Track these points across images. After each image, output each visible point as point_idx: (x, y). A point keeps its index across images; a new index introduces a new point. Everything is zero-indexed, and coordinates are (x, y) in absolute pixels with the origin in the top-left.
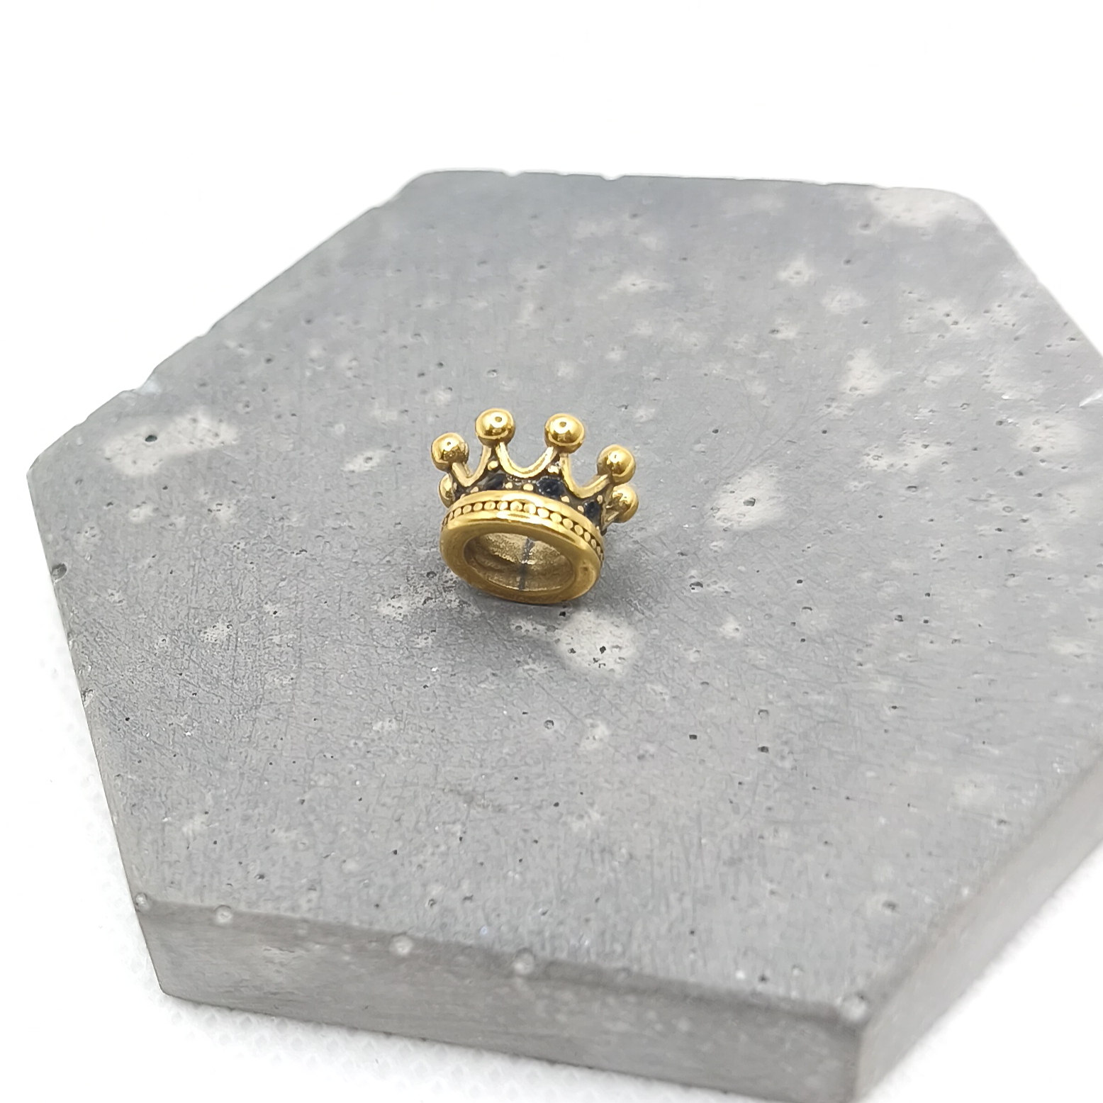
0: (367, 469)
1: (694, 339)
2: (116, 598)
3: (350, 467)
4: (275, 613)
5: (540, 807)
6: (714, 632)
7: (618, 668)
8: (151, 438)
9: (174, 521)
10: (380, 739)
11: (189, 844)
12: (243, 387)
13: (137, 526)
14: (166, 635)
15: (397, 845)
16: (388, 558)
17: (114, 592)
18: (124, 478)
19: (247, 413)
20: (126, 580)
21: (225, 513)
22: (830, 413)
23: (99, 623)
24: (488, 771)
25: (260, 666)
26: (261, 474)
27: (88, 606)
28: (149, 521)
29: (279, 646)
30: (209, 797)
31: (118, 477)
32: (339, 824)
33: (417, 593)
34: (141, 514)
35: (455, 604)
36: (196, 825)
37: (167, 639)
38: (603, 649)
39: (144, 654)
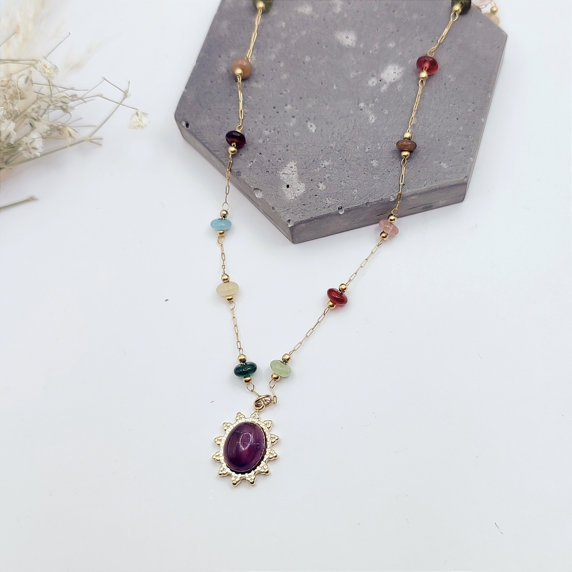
0: (315, 126)
1: (279, 46)
2: (356, 191)
3: (313, 131)
4: (369, 149)
5: (446, 88)
6: (393, 49)
7: (401, 70)
8: (288, 186)
9: (327, 177)
10: (419, 122)
11: (450, 166)
12: (271, 161)
13: (327, 187)
14: (373, 177)
15: (455, 118)
16: (353, 121)
17: (353, 192)
18: (305, 192)
19: (283, 159)
20: (349, 189)
21: (326, 163)
22: (317, 18)
23: (365, 195)
24: (433, 98)
25: (389, 152)
26: (311, 154)
27: (358, 199)
28: (325, 184)
29: (382, 147)
30: (434, 162)
31: (304, 194)
32: (447, 131)
33: (367, 114)
34: (322, 186)
35: (373, 105)
36: (444, 165)
37: (375, 176)
38: (395, 73)
39: (380, 182)
